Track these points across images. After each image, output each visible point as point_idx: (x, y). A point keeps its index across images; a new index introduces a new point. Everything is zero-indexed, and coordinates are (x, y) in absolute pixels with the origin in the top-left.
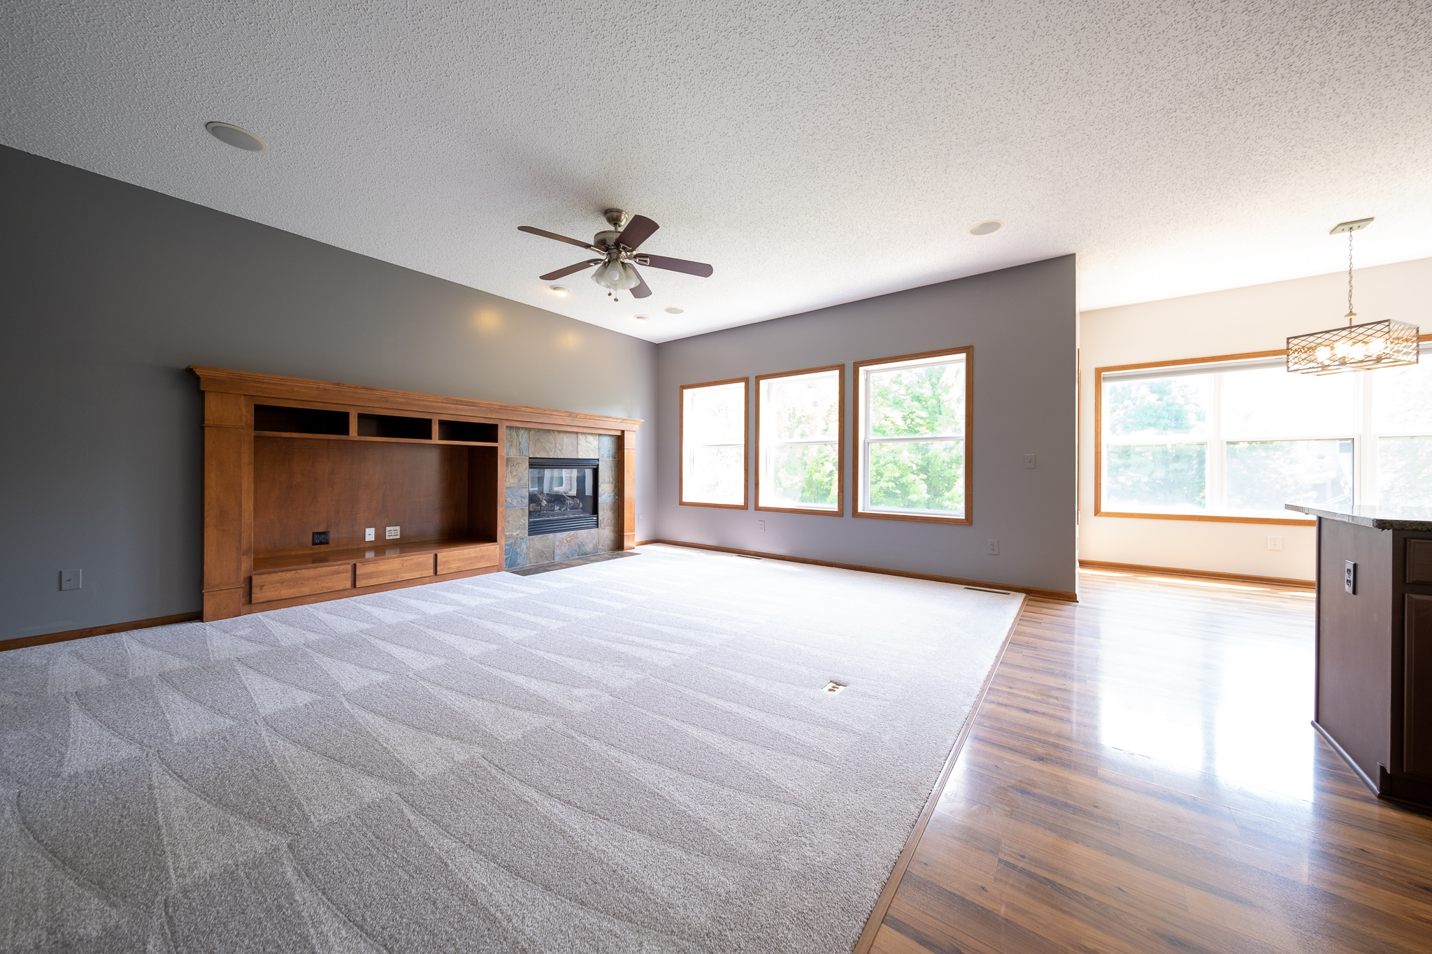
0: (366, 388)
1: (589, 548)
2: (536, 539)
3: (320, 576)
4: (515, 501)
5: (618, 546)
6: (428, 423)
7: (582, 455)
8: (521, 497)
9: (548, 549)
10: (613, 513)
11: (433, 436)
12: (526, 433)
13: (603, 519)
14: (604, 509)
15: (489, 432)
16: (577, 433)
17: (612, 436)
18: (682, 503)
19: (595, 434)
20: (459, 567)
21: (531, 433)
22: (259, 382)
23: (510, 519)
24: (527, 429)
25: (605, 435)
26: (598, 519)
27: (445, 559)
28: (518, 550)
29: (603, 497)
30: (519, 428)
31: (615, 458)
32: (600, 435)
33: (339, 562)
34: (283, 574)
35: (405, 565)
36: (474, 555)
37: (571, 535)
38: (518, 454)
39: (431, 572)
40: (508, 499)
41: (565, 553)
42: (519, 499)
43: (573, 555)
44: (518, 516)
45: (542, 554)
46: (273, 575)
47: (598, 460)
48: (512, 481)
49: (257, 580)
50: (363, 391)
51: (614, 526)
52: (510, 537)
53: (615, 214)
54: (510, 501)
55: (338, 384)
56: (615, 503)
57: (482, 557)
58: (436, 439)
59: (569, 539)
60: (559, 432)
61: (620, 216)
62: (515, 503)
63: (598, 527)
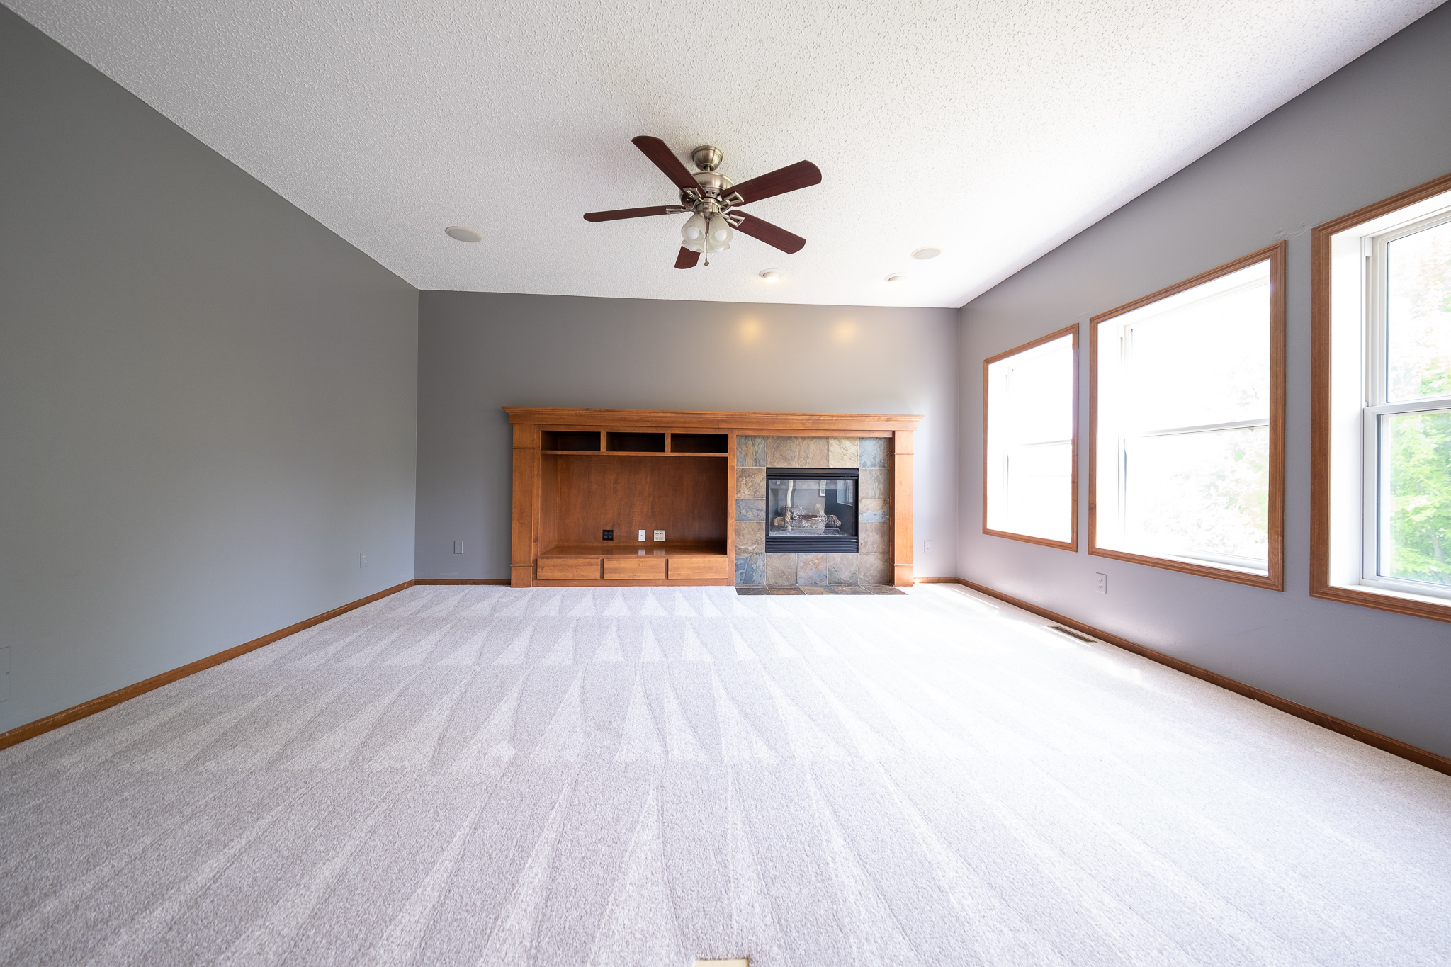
0: (607, 410)
1: (845, 575)
2: (775, 556)
3: (579, 566)
4: (750, 513)
5: (887, 580)
6: (661, 437)
7: (834, 463)
8: (758, 510)
9: (789, 570)
10: (882, 536)
11: (666, 449)
12: (763, 442)
13: (866, 543)
14: (866, 530)
15: (719, 442)
16: (827, 438)
17: (880, 439)
18: (986, 532)
19: (854, 438)
20: (688, 575)
21: (769, 441)
22: (540, 414)
23: (746, 532)
24: (764, 437)
25: (867, 438)
26: (857, 542)
27: (675, 565)
28: (754, 566)
29: (865, 515)
30: (755, 437)
31: (884, 467)
32: (861, 439)
33: (593, 556)
34: (556, 560)
35: (641, 565)
36: (702, 565)
37: (819, 557)
38: (754, 464)
39: (663, 576)
40: (743, 511)
41: (810, 578)
42: (755, 512)
43: (821, 581)
44: (753, 530)
45: (782, 574)
46: (549, 560)
47: (858, 469)
48: (747, 492)
49: (540, 562)
50: (606, 413)
51: (883, 553)
52: (745, 550)
53: (702, 153)
54: (745, 514)
55: (588, 409)
56: (884, 523)
57: (710, 568)
58: (668, 452)
59: (816, 561)
60: (803, 438)
61: (707, 155)
62: (750, 515)
63: (858, 552)
